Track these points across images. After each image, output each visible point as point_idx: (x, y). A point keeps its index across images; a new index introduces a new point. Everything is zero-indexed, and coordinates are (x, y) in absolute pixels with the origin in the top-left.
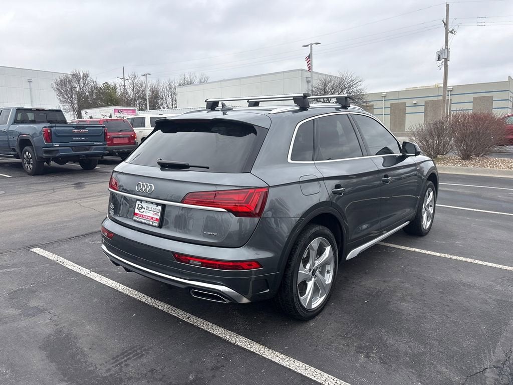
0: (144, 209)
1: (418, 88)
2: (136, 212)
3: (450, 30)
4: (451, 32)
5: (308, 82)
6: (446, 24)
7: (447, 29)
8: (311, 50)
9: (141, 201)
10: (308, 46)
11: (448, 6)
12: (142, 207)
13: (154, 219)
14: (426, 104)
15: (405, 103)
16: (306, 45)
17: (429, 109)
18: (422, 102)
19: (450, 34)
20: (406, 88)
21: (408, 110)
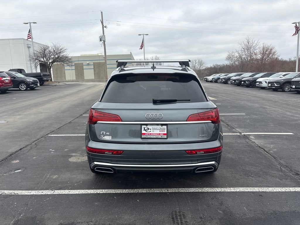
0: (151, 129)
1: (87, 55)
2: (142, 133)
3: (105, 26)
4: (105, 27)
5: (29, 47)
6: (102, 23)
7: (103, 26)
8: (30, 26)
9: (147, 125)
10: (27, 23)
11: (102, 13)
12: (148, 129)
13: (161, 134)
14: (94, 64)
15: (83, 63)
16: (26, 23)
17: (96, 67)
18: (92, 63)
19: (104, 28)
20: (81, 55)
21: (85, 67)
